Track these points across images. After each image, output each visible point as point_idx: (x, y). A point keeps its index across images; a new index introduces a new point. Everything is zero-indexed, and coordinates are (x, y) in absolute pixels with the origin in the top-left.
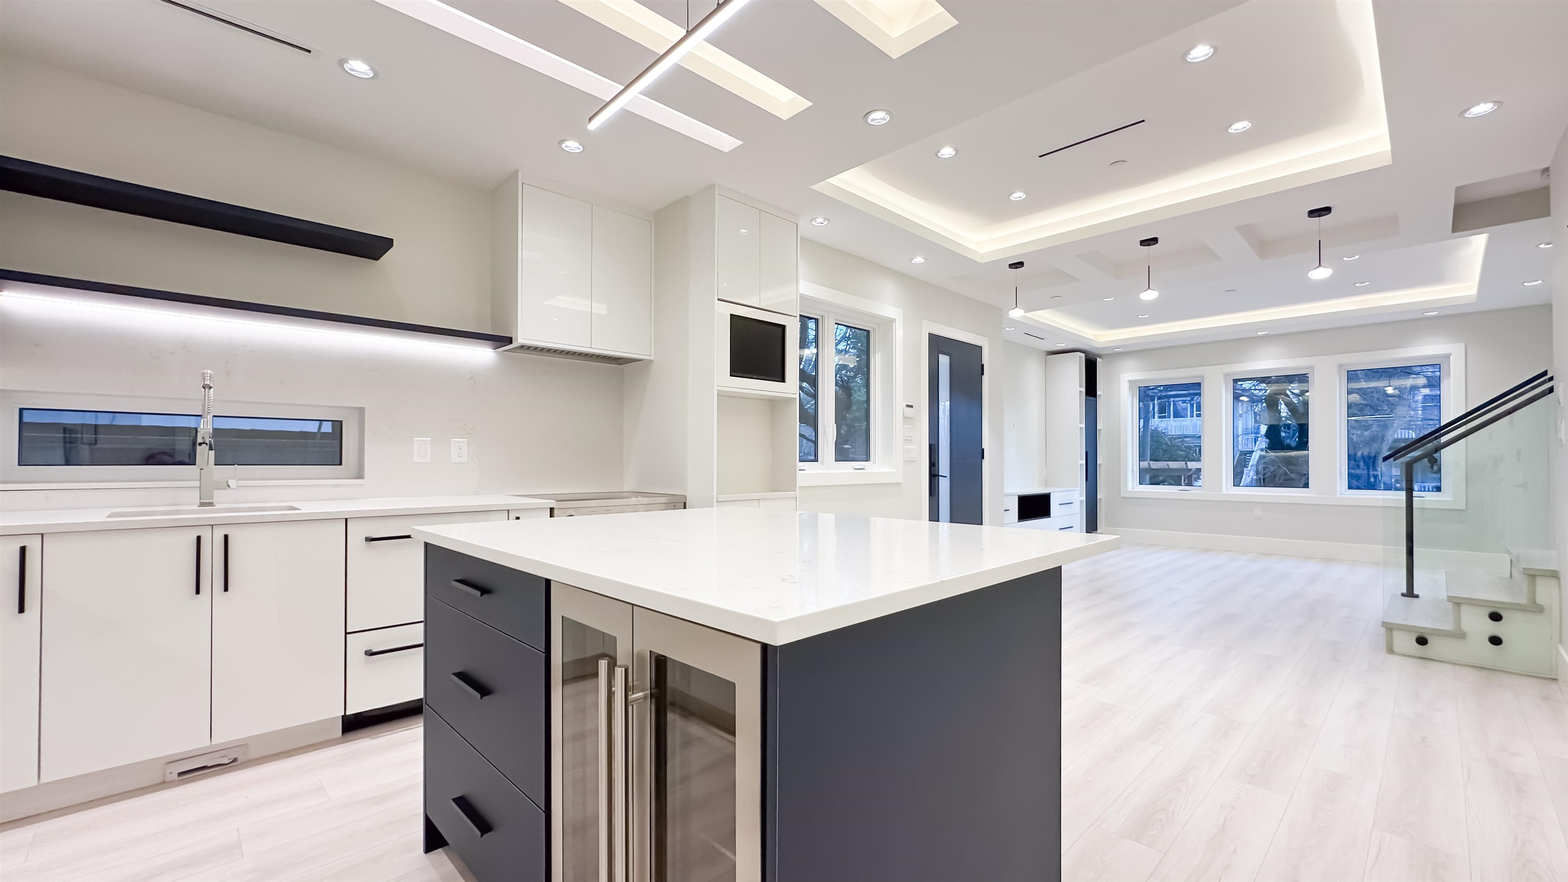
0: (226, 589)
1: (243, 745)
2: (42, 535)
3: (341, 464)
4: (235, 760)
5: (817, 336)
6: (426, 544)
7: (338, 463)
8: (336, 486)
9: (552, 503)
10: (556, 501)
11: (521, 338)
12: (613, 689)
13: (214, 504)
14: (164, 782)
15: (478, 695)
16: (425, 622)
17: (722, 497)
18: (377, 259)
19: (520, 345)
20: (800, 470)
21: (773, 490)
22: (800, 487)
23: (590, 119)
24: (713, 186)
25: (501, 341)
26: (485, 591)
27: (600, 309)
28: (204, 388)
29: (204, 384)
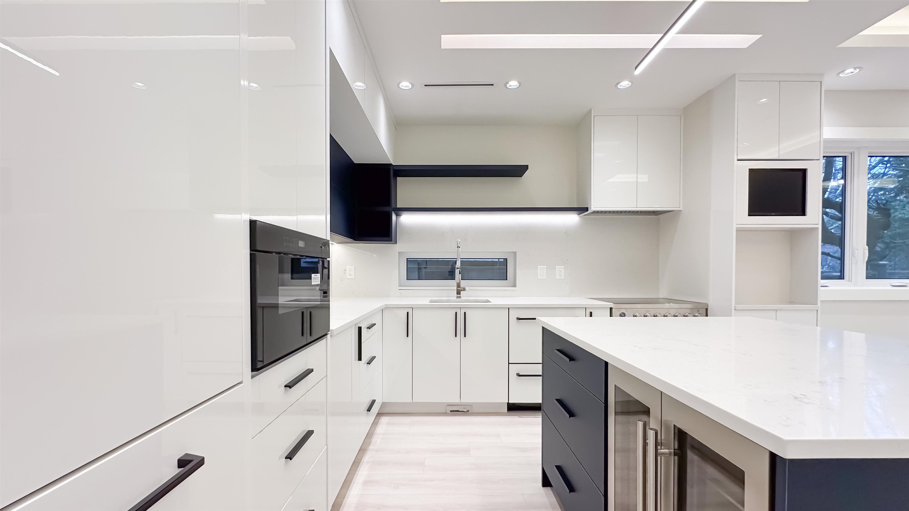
0: (465, 336)
1: (470, 405)
2: (412, 308)
3: (507, 280)
4: (468, 411)
5: (844, 169)
6: (543, 328)
7: (506, 279)
8: (505, 290)
9: (611, 305)
10: (614, 304)
11: (594, 207)
12: (647, 441)
13: (461, 297)
14: (446, 413)
15: (568, 416)
16: (543, 363)
17: (739, 307)
18: (521, 177)
19: (593, 211)
20: (821, 286)
21: (791, 303)
22: (821, 301)
23: (636, 68)
24: (734, 75)
25: (582, 210)
26: (571, 359)
27: (643, 178)
28: (457, 247)
29: (458, 246)
